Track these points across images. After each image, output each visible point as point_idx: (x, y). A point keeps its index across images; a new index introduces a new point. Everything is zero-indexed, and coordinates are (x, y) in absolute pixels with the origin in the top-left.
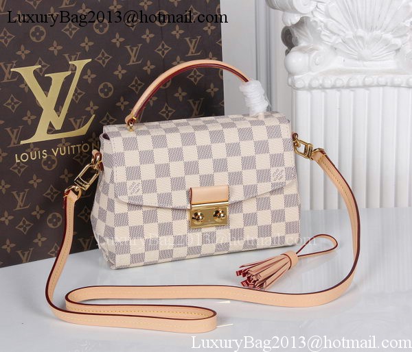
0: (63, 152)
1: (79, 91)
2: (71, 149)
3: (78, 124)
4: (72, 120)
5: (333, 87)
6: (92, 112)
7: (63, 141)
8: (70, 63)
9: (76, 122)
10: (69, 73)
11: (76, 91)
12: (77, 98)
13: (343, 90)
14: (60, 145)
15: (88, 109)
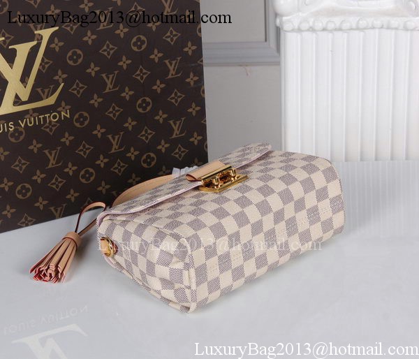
0: (31, 123)
1: (46, 60)
2: (39, 119)
3: (46, 94)
4: (39, 90)
5: (324, 30)
6: (61, 80)
7: (31, 112)
8: (36, 32)
9: (44, 93)
10: (35, 43)
11: (43, 60)
12: (44, 67)
13: (335, 33)
14: (28, 116)
15: (56, 78)
